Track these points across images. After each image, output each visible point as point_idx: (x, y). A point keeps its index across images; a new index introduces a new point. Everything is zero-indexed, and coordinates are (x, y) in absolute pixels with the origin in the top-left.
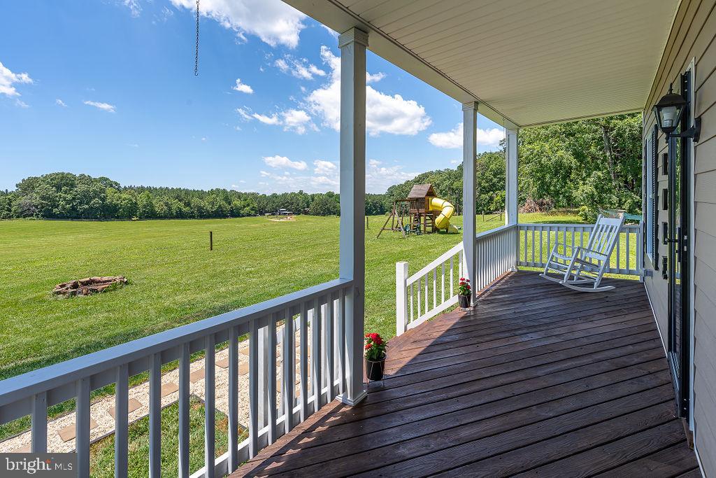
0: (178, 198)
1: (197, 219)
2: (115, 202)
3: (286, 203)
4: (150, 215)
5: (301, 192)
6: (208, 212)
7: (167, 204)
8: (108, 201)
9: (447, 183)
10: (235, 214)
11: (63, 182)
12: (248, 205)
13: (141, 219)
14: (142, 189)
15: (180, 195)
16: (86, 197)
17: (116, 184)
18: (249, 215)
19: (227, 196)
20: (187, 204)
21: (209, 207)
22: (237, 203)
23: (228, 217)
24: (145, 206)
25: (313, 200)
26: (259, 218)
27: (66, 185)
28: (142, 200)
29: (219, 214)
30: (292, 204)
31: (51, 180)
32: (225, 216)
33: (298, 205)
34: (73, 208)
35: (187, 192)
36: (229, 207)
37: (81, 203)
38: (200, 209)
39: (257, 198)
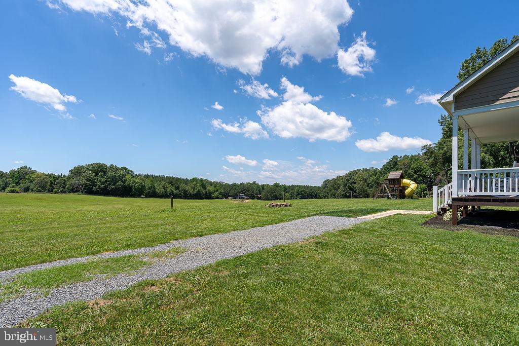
0: (171, 183)
1: (183, 199)
2: (131, 184)
3: (245, 190)
4: (153, 194)
5: (254, 182)
6: (190, 194)
7: (164, 187)
8: (127, 183)
9: (373, 178)
10: (208, 196)
11: (100, 169)
12: (217, 191)
13: (146, 197)
14: (147, 176)
15: (173, 181)
16: (114, 180)
17: (132, 172)
18: (217, 198)
19: (203, 183)
20: (177, 188)
21: (191, 191)
22: (210, 188)
23: (204, 199)
24: (149, 188)
25: (263, 188)
26: (224, 200)
27: (101, 171)
28: (148, 184)
29: (198, 196)
30: (249, 191)
31: (93, 168)
32: (201, 198)
33: (253, 192)
34: (105, 188)
35: (177, 179)
36: (204, 191)
37: (110, 184)
38: (185, 192)
39: (222, 185)
